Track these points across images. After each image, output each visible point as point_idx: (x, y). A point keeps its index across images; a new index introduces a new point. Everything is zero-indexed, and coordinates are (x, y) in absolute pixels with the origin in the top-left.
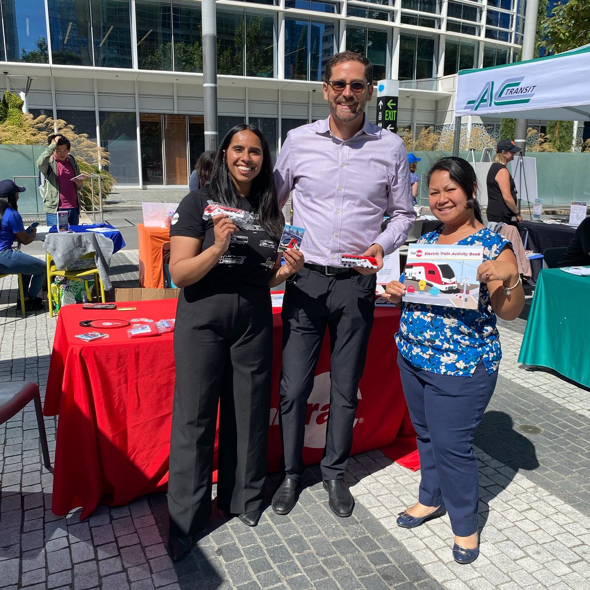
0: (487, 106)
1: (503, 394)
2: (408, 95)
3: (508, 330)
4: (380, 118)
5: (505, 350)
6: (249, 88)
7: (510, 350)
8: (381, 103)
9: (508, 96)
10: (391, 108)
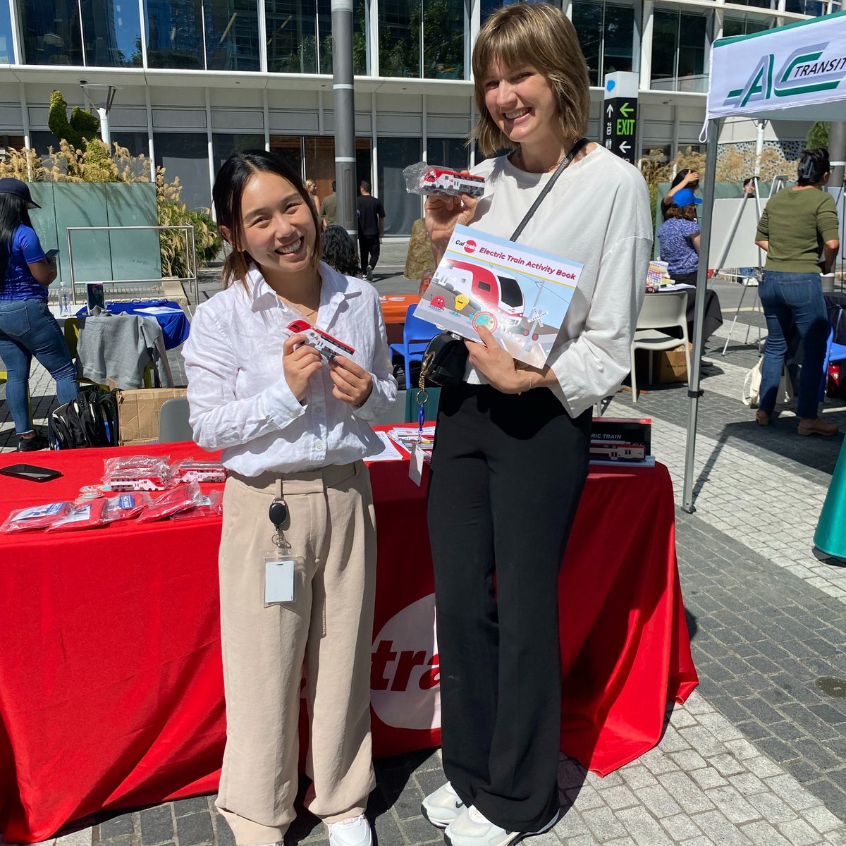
0: (763, 99)
1: (787, 610)
2: (667, 100)
3: (806, 481)
4: (609, 131)
5: (799, 520)
6: (427, 96)
7: (807, 520)
8: (610, 108)
9: (801, 78)
10: (626, 115)
